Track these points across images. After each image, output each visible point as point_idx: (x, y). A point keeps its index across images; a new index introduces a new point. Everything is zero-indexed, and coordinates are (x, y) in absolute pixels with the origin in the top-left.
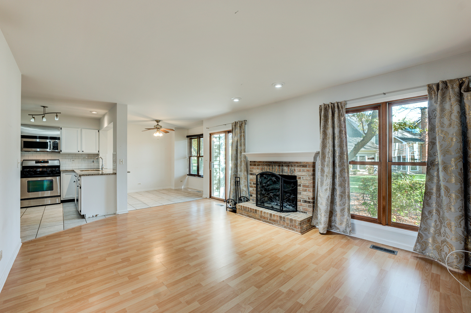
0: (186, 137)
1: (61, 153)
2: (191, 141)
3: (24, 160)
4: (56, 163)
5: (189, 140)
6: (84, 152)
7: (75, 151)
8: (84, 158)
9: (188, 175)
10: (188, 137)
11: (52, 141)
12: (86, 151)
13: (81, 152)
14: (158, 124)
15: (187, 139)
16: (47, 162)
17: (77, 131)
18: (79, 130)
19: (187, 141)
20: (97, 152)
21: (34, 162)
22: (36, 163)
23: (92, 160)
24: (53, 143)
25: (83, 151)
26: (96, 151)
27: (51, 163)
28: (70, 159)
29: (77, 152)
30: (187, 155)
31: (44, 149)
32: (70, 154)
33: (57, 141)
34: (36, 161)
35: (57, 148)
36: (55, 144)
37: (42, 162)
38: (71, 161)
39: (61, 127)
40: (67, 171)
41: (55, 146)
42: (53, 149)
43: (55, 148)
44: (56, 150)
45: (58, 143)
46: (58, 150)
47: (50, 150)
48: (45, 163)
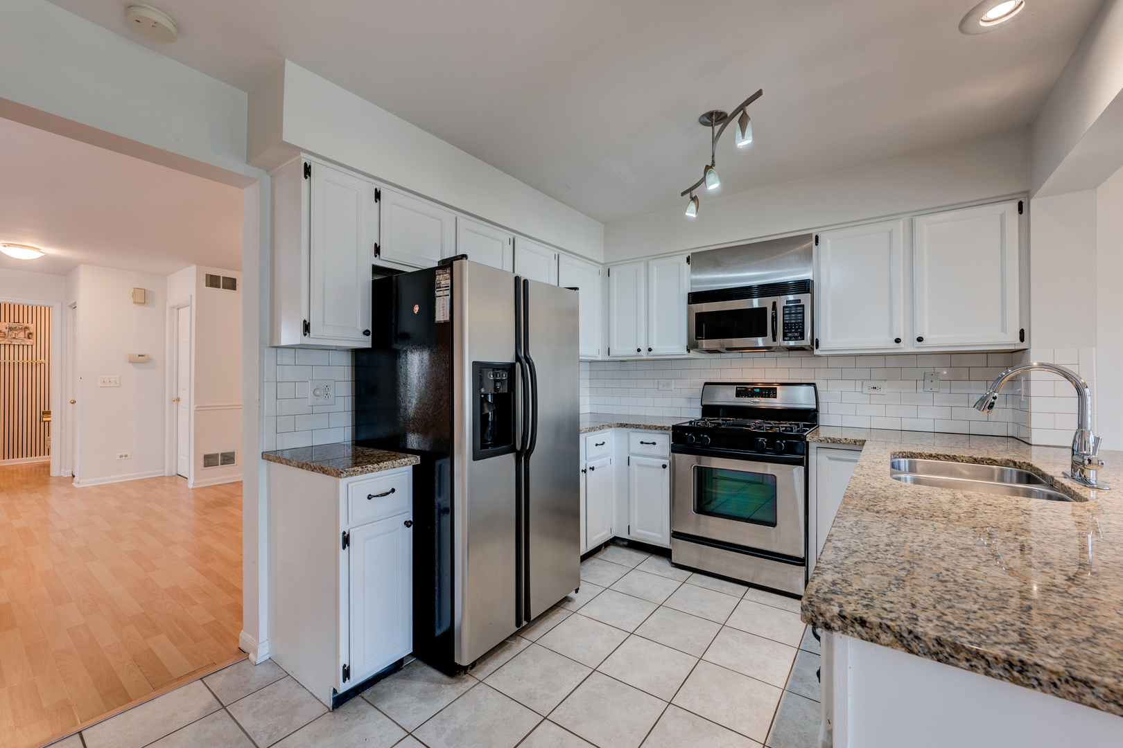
1: (818, 352)
3: (707, 384)
4: (802, 398)
6: (928, 346)
7: (880, 341)
8: (930, 378)
11: (782, 301)
12: (941, 338)
13: (908, 346)
16: (769, 391)
17: (891, 233)
18: (900, 226)
20: (1009, 340)
21: (732, 391)
22: (739, 394)
23: (978, 391)
24: (784, 307)
25: (920, 339)
26: (1004, 329)
27: (783, 399)
28: (859, 383)
29: (892, 347)
31: (754, 339)
32: (861, 355)
33: (799, 301)
34: (737, 388)
35: (800, 329)
36: (793, 315)
37: (758, 390)
38: (866, 390)
39: (814, 232)
40: (834, 441)
41: (793, 321)
42: (785, 335)
43: (790, 333)
44: (796, 340)
45: (803, 306)
46: (803, 339)
47: (774, 340)
48: (765, 397)
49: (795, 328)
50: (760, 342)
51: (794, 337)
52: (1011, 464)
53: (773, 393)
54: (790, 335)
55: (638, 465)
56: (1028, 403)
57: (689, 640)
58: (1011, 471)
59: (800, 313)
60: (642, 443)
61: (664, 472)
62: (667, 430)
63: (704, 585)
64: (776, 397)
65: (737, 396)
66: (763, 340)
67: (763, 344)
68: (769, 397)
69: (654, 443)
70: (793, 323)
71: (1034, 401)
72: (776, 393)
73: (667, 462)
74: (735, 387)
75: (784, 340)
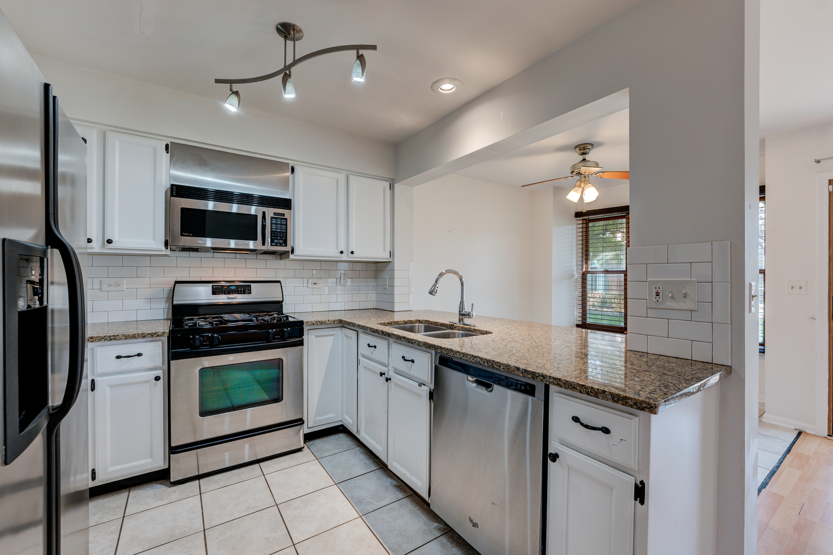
0: (573, 214)
1: (292, 256)
2: (587, 227)
3: (177, 282)
4: (271, 293)
5: (581, 226)
6: (356, 257)
7: (332, 252)
8: (343, 276)
9: (578, 326)
10: (578, 215)
11: (270, 212)
12: (362, 253)
13: (346, 256)
14: (584, 160)
15: (575, 220)
16: (244, 288)
17: (338, 180)
18: (342, 178)
19: (574, 227)
20: (386, 256)
21: (209, 288)
22: (215, 291)
24: (272, 218)
25: (352, 253)
26: (384, 251)
27: (258, 294)
28: (306, 280)
29: (338, 256)
30: (575, 268)
31: (247, 242)
32: (307, 260)
33: (284, 215)
34: (213, 286)
35: (284, 237)
36: (279, 226)
37: (233, 288)
38: (310, 285)
39: (291, 163)
40: (321, 323)
41: (279, 230)
42: (272, 241)
43: (276, 239)
44: (281, 246)
45: (286, 219)
46: (286, 246)
47: (264, 244)
48: (241, 293)
49: (281, 235)
50: (251, 245)
51: (280, 243)
52: (418, 322)
53: (248, 290)
54: (276, 241)
55: (111, 386)
56: (393, 290)
57: (267, 538)
58: (418, 325)
59: (284, 225)
60: (118, 357)
61: (156, 385)
62: (161, 336)
63: (222, 484)
64: (251, 293)
65: (214, 293)
66: (254, 243)
67: (254, 246)
68: (244, 293)
69: (139, 355)
70: (279, 232)
71: (396, 289)
72: (250, 290)
73: (159, 373)
74: (211, 285)
75: (271, 245)
